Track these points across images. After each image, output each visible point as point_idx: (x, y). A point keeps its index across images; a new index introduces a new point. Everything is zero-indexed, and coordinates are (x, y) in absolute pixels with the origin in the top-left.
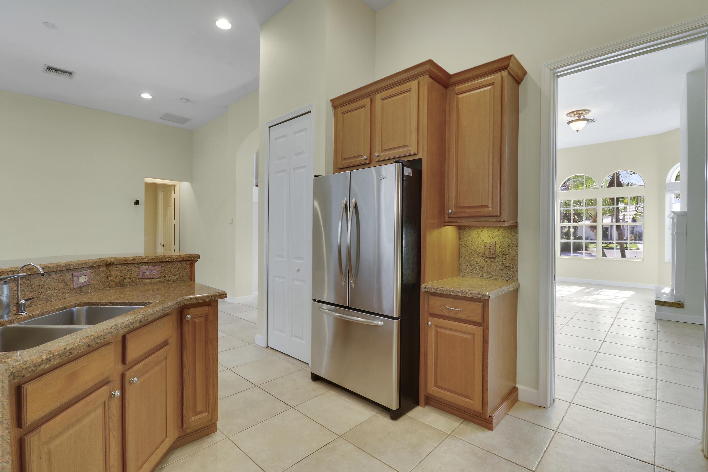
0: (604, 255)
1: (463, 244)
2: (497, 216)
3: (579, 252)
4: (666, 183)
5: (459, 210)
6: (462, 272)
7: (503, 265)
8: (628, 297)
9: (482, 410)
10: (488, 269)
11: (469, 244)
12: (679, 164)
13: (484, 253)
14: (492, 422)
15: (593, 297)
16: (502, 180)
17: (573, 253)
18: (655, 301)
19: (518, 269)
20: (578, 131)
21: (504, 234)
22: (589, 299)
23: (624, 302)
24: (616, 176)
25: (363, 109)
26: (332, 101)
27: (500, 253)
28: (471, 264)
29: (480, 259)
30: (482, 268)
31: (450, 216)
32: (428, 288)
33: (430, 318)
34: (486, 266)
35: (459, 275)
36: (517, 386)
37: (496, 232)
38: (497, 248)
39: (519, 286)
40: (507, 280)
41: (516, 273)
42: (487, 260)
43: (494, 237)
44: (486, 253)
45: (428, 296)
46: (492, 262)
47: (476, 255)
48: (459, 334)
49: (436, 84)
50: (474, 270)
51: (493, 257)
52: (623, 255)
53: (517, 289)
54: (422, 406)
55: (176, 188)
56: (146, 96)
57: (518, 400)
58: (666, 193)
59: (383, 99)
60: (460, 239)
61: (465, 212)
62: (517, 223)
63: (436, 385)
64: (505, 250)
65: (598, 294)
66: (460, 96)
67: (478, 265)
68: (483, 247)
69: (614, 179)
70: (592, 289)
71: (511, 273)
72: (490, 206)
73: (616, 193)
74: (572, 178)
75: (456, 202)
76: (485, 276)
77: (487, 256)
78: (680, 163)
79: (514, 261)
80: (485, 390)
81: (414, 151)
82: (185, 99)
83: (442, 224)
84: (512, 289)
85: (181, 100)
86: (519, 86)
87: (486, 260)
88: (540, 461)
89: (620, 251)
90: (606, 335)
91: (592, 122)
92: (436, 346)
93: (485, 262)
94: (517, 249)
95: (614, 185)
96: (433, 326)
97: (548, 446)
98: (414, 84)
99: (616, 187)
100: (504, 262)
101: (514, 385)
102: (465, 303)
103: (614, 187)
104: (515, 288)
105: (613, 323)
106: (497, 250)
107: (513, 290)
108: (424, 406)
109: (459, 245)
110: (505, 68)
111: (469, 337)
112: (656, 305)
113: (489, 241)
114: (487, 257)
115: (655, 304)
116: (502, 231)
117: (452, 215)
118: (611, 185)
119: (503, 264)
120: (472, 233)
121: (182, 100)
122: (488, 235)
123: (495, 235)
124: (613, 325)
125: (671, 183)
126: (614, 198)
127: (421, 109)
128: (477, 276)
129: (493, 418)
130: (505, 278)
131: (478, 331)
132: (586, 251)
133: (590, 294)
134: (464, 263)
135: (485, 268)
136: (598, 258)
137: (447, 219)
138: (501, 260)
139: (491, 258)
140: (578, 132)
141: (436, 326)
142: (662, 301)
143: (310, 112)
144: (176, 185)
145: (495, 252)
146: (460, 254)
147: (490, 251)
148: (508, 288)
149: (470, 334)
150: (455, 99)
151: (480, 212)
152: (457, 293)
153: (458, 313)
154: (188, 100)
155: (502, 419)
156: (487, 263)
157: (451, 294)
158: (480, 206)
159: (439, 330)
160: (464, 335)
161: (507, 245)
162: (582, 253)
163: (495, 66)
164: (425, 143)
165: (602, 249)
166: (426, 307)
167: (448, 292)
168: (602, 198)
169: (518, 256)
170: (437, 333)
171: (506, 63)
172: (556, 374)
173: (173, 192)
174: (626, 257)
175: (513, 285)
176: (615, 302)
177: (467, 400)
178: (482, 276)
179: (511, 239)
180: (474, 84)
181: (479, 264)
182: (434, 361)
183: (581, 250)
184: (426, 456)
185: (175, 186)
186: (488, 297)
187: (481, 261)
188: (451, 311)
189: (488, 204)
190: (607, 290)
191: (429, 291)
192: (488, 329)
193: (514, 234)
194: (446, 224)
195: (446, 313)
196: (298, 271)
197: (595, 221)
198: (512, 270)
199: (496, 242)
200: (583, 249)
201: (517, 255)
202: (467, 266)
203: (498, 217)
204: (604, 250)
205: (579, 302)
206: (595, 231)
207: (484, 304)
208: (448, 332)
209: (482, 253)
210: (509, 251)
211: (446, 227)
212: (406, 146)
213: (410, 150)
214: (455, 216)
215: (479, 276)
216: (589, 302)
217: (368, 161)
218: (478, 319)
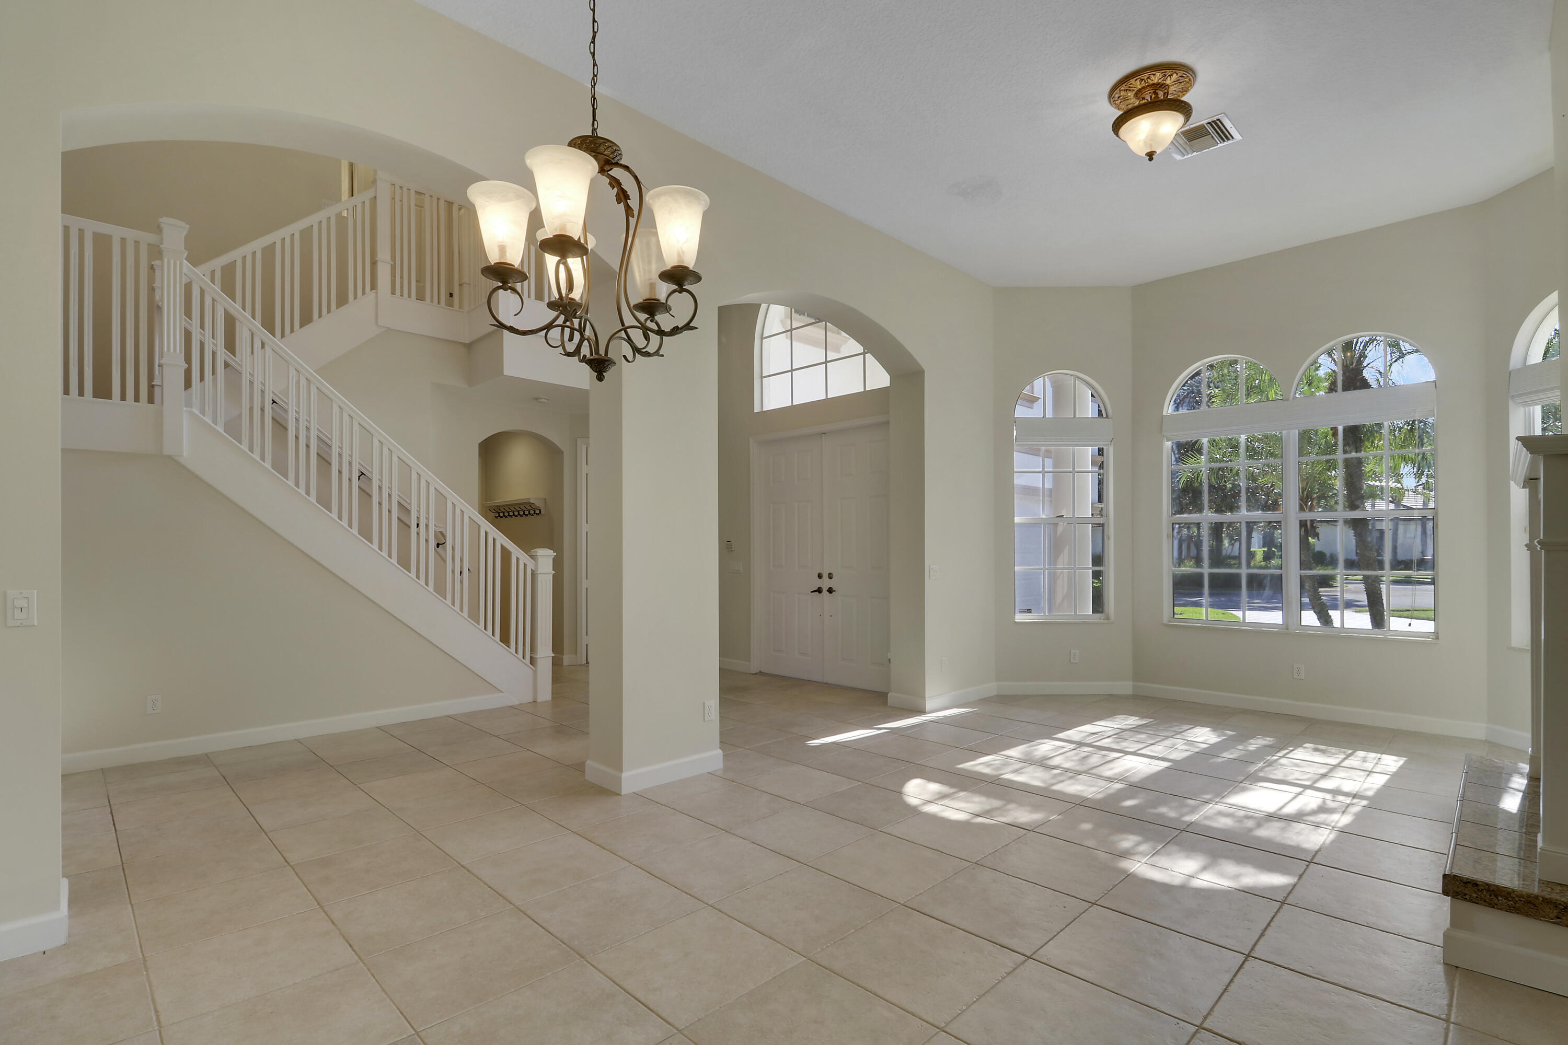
4: (1511, 367)
12: (1554, 297)
18: (1441, 873)
20: (1150, 156)
58: (1511, 403)
74: (1204, 368)
78: (1557, 291)
91: (1222, 139)
112: (1448, 897)
115: (1445, 892)
125: (1527, 369)
136: (1288, 629)
140: (1151, 159)
142: (1478, 883)
168: (1297, 431)
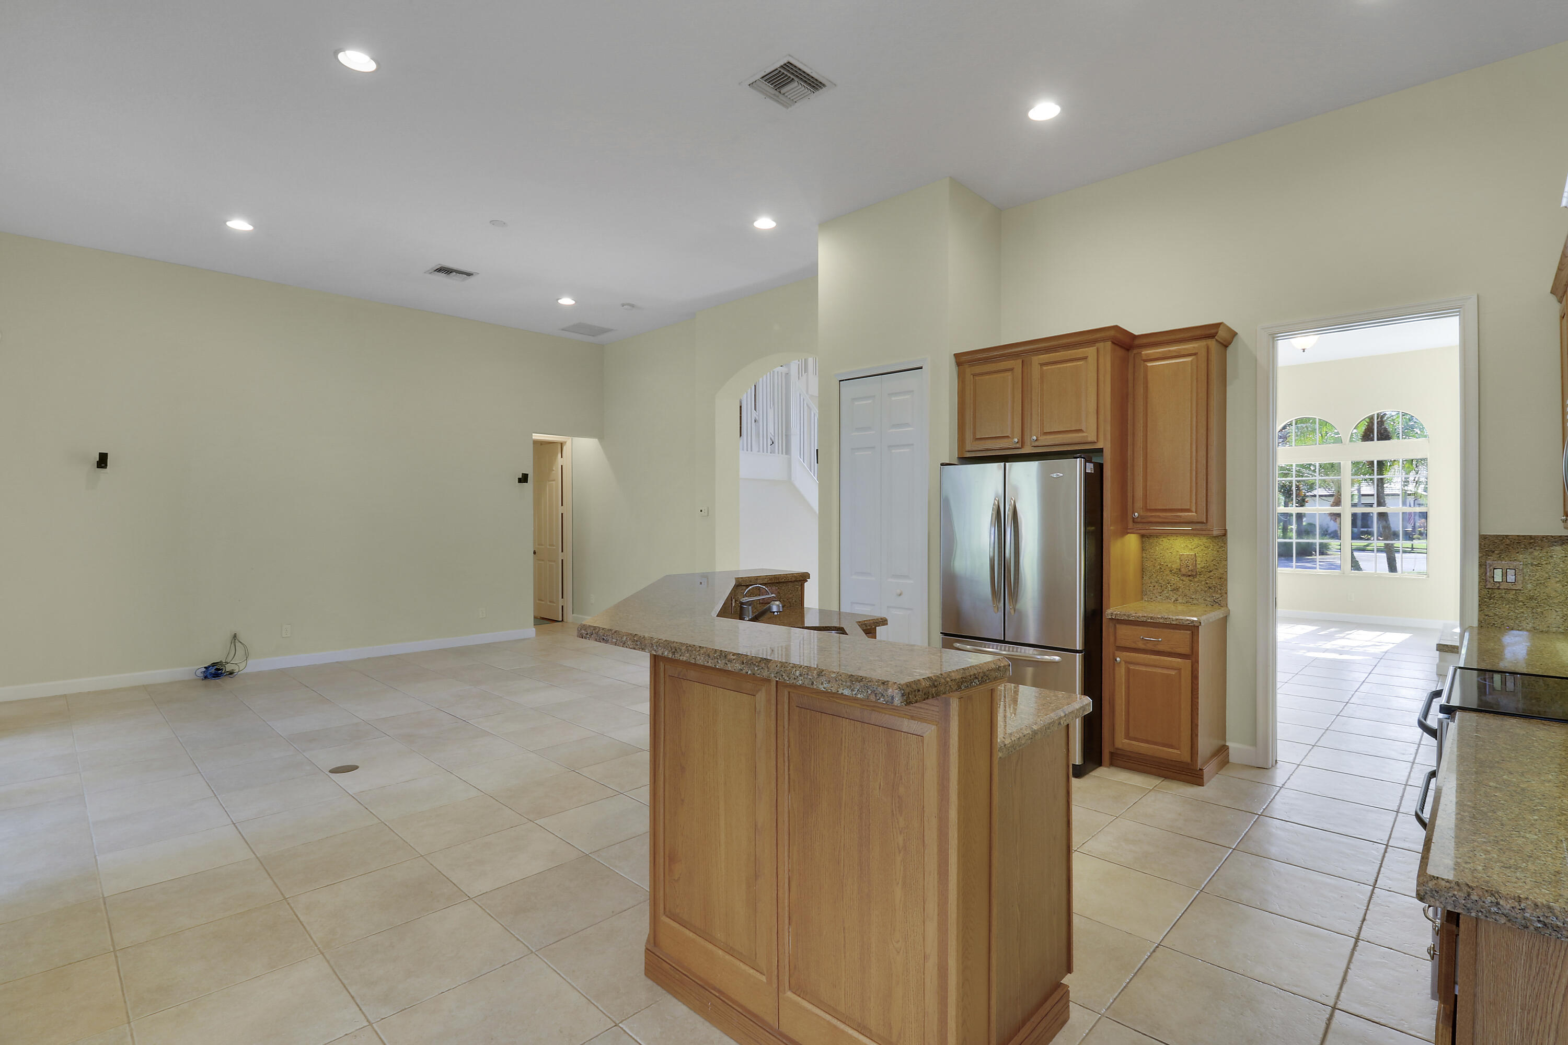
0: (1355, 565)
1: (1148, 557)
2: (1202, 523)
3: (1309, 559)
5: (1149, 514)
6: (1146, 595)
7: (1206, 585)
8: (1398, 642)
9: (1192, 760)
10: (1186, 591)
11: (1157, 557)
13: (1180, 569)
14: (1203, 775)
15: (1333, 642)
16: (1209, 477)
17: (1297, 561)
18: (1437, 644)
19: (1227, 590)
20: (1304, 350)
21: (1207, 545)
22: (1329, 645)
23: (1388, 650)
24: (1378, 419)
25: (1009, 373)
26: (955, 355)
27: (1203, 569)
28: (1160, 584)
29: (1173, 577)
30: (1176, 590)
31: (1136, 520)
32: (1116, 614)
33: (1117, 653)
34: (1183, 586)
35: (1142, 599)
36: (1227, 744)
37: (1196, 541)
38: (1198, 562)
39: (1229, 614)
40: (1213, 605)
41: (1225, 595)
42: (1184, 578)
43: (1193, 547)
44: (1182, 570)
45: (1115, 626)
46: (1191, 581)
47: (1168, 572)
48: (1159, 671)
49: (1118, 348)
50: (1165, 592)
51: (1192, 575)
52: (1392, 567)
53: (1226, 616)
54: (1106, 767)
55: (564, 448)
56: (566, 301)
57: (1228, 762)
59: (1042, 365)
60: (1143, 549)
61: (1159, 517)
62: (1226, 530)
63: (1127, 736)
64: (1209, 565)
65: (1343, 638)
66: (1149, 364)
67: (1171, 586)
68: (1178, 561)
69: (1373, 424)
70: (1333, 630)
71: (1218, 596)
72: (1194, 510)
73: (1376, 450)
74: (1294, 422)
75: (1145, 503)
76: (1180, 601)
77: (1184, 573)
79: (1223, 580)
80: (1194, 735)
81: (1092, 438)
82: (628, 304)
83: (1125, 531)
84: (1222, 616)
85: (623, 306)
86: (1226, 350)
87: (1182, 578)
88: (1266, 808)
89: (1385, 555)
90: (1352, 696)
92: (1128, 688)
93: (1181, 582)
94: (1226, 564)
95: (1373, 436)
96: (1123, 663)
97: (1274, 798)
98: (1090, 351)
99: (1378, 440)
100: (1207, 581)
101: (1223, 743)
102: (1167, 631)
103: (1373, 440)
104: (1225, 615)
105: (1365, 680)
106: (1198, 565)
107: (1223, 618)
108: (1108, 767)
109: (1142, 558)
110: (1212, 336)
111: (1173, 672)
112: (1438, 652)
113: (1186, 553)
114: (1184, 575)
115: (1437, 650)
116: (1205, 540)
117: (1139, 520)
118: (1367, 436)
119: (1207, 583)
120: (1161, 543)
121: (625, 306)
122: (1185, 545)
123: (1195, 545)
124: (1364, 683)
126: (1373, 462)
127: (1101, 384)
128: (1169, 600)
129: (1204, 771)
130: (1210, 603)
131: (1185, 664)
132: (1323, 557)
133: (1330, 637)
134: (1150, 582)
135: (1180, 590)
136: (1344, 573)
137: (1131, 524)
138: (1203, 579)
139: (1189, 576)
141: (1126, 662)
142: (1447, 645)
143: (921, 368)
144: (566, 442)
145: (1195, 568)
146: (1143, 570)
147: (1187, 566)
148: (1217, 614)
149: (1173, 669)
150: (1142, 366)
151: (1180, 517)
152: (1158, 619)
153: (1157, 644)
154: (633, 306)
155: (1213, 777)
156: (1184, 582)
157: (1149, 621)
158: (1179, 509)
159: (1132, 667)
160: (1165, 671)
161: (1212, 558)
162: (1314, 561)
163: (1198, 333)
164: (1109, 428)
165: (1352, 552)
166: (1112, 639)
167: (1145, 619)
168: (1350, 461)
169: (1227, 574)
170: (1128, 671)
171: (1213, 331)
172: (1278, 738)
173: (560, 455)
174: (1398, 570)
175: (1223, 611)
176: (1372, 650)
177: (1171, 750)
178: (1177, 600)
179: (1218, 551)
180: (1169, 350)
181: (1172, 584)
182: (1124, 706)
183: (1311, 555)
184: (1132, 804)
185: (562, 444)
186: (1199, 624)
187: (1174, 580)
188: (1147, 643)
189: (1190, 507)
190: (1361, 632)
191: (1117, 618)
192: (1198, 662)
193: (1222, 545)
194: (1129, 531)
195: (1141, 645)
196: (900, 595)
197: (1337, 503)
198: (1219, 591)
199: (1197, 554)
200: (1316, 552)
201: (1226, 572)
202: (1154, 586)
203: (1204, 524)
204: (1356, 554)
205: (1309, 650)
206: (1338, 520)
207: (1192, 632)
208: (1143, 669)
209: (1177, 569)
210: (1215, 567)
211: (1129, 535)
212: (1080, 431)
213: (1087, 436)
214: (1143, 520)
215: (1173, 601)
216: (1326, 651)
217: (1018, 445)
218: (1185, 650)
